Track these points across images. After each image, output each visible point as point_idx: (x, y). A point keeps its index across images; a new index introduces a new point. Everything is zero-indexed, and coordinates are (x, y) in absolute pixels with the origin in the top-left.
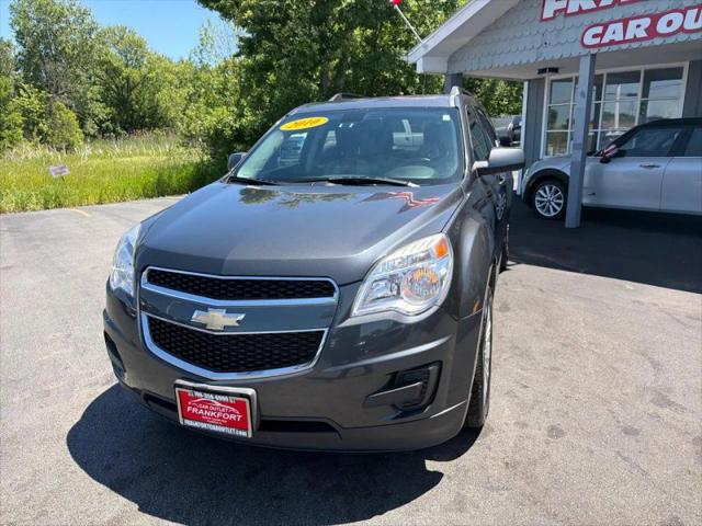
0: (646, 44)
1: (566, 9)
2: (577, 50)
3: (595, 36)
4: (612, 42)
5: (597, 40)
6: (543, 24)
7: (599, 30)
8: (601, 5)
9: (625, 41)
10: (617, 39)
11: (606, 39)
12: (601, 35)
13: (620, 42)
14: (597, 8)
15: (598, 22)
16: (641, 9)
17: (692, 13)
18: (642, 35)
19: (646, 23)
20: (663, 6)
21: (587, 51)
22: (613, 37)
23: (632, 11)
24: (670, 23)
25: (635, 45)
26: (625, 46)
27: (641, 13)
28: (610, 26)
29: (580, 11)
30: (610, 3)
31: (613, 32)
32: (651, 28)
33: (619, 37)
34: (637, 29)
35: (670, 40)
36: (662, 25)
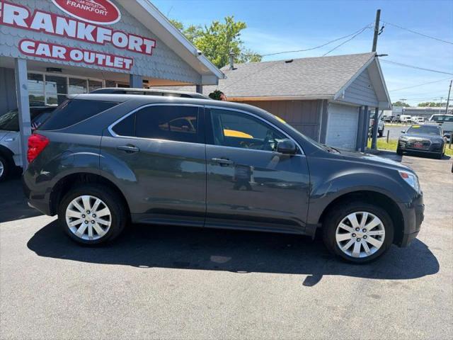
0: (66, 63)
2: (16, 54)
3: (30, 48)
4: (43, 56)
5: (32, 51)
7: (33, 44)
8: (31, 27)
9: (52, 58)
10: (46, 55)
11: (39, 52)
12: (36, 48)
13: (49, 57)
14: (29, 29)
15: (31, 38)
16: (59, 41)
17: (87, 54)
18: (62, 57)
19: (64, 50)
20: (72, 44)
21: (25, 57)
22: (43, 53)
23: (53, 39)
24: (77, 55)
25: (59, 62)
26: (53, 61)
27: (60, 44)
28: (40, 45)
29: (15, 25)
30: (38, 29)
31: (43, 49)
32: (67, 55)
33: (48, 53)
34: (59, 52)
35: (79, 65)
36: (72, 54)
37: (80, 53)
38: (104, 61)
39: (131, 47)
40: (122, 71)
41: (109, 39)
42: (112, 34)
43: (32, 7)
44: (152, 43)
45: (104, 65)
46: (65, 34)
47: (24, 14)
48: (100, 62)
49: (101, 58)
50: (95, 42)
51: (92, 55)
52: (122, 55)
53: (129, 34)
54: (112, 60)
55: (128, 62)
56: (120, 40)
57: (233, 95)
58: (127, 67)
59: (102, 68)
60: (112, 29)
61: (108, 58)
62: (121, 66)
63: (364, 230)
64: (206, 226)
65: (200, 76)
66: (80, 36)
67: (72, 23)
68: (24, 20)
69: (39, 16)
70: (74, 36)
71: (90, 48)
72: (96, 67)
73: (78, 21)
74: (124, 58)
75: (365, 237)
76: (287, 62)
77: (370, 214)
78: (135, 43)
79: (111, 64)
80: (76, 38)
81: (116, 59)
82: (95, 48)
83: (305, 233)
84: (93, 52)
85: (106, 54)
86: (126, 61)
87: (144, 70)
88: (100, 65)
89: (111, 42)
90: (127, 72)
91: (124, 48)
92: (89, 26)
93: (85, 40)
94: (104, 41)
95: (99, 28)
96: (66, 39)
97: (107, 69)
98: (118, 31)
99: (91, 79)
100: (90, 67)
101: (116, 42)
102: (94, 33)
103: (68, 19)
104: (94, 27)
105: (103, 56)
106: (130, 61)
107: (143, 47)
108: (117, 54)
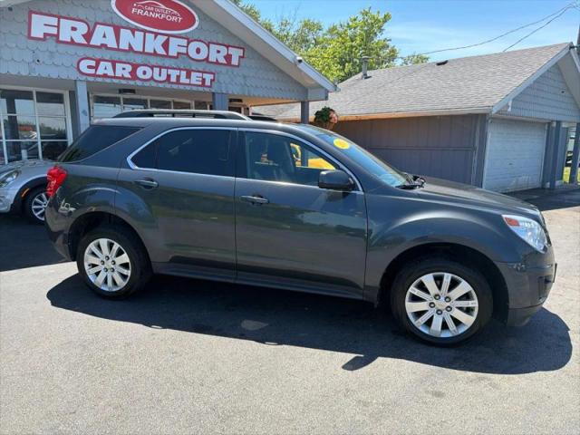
0: (132, 83)
1: (57, 36)
2: (74, 75)
3: (89, 67)
4: (105, 76)
5: (92, 71)
6: (31, 42)
7: (93, 63)
8: (92, 43)
9: (115, 77)
10: (109, 74)
11: (100, 72)
12: (96, 68)
13: (111, 77)
14: (89, 45)
15: (91, 56)
16: (123, 57)
17: (156, 70)
18: (128, 76)
19: (129, 68)
20: (139, 59)
21: (84, 78)
22: (106, 72)
23: (117, 56)
24: (145, 73)
25: (124, 82)
26: (116, 81)
27: (124, 60)
28: (102, 63)
29: (72, 42)
30: (99, 44)
31: (105, 68)
32: (133, 73)
33: (110, 73)
34: (123, 70)
35: (147, 84)
36: (139, 72)
37: (148, 70)
38: (178, 77)
39: (212, 59)
40: (201, 89)
41: (184, 50)
42: (188, 43)
43: (92, 20)
44: (240, 52)
45: (178, 82)
46: (131, 48)
47: (83, 28)
48: (173, 79)
49: (174, 73)
50: (167, 56)
51: (164, 71)
52: (201, 69)
53: (209, 43)
54: (188, 76)
55: (208, 78)
56: (198, 51)
57: (356, 112)
58: (208, 83)
59: (175, 87)
60: (187, 39)
61: (184, 73)
62: (200, 83)
63: (448, 299)
64: (237, 282)
65: (305, 90)
66: (149, 49)
67: (139, 35)
68: (83, 36)
69: (100, 29)
70: (141, 50)
71: (160, 63)
72: (168, 86)
73: (145, 32)
74: (203, 72)
75: (449, 309)
76: (439, 64)
77: (456, 276)
78: (217, 53)
79: (187, 81)
80: (143, 53)
81: (194, 75)
82: (168, 62)
83: (365, 299)
84: (165, 68)
85: (180, 69)
86: (205, 76)
87: (230, 86)
88: (173, 83)
89: (187, 54)
90: (207, 89)
91: (203, 60)
92: (159, 36)
93: (155, 54)
94: (179, 53)
95: (171, 38)
96: (131, 53)
97: (181, 87)
98: (195, 40)
99: (177, 100)
100: (161, 85)
101: (193, 54)
102: (166, 45)
103: (133, 30)
104: (166, 37)
105: (177, 72)
106: (211, 77)
107: (228, 57)
108: (193, 68)
